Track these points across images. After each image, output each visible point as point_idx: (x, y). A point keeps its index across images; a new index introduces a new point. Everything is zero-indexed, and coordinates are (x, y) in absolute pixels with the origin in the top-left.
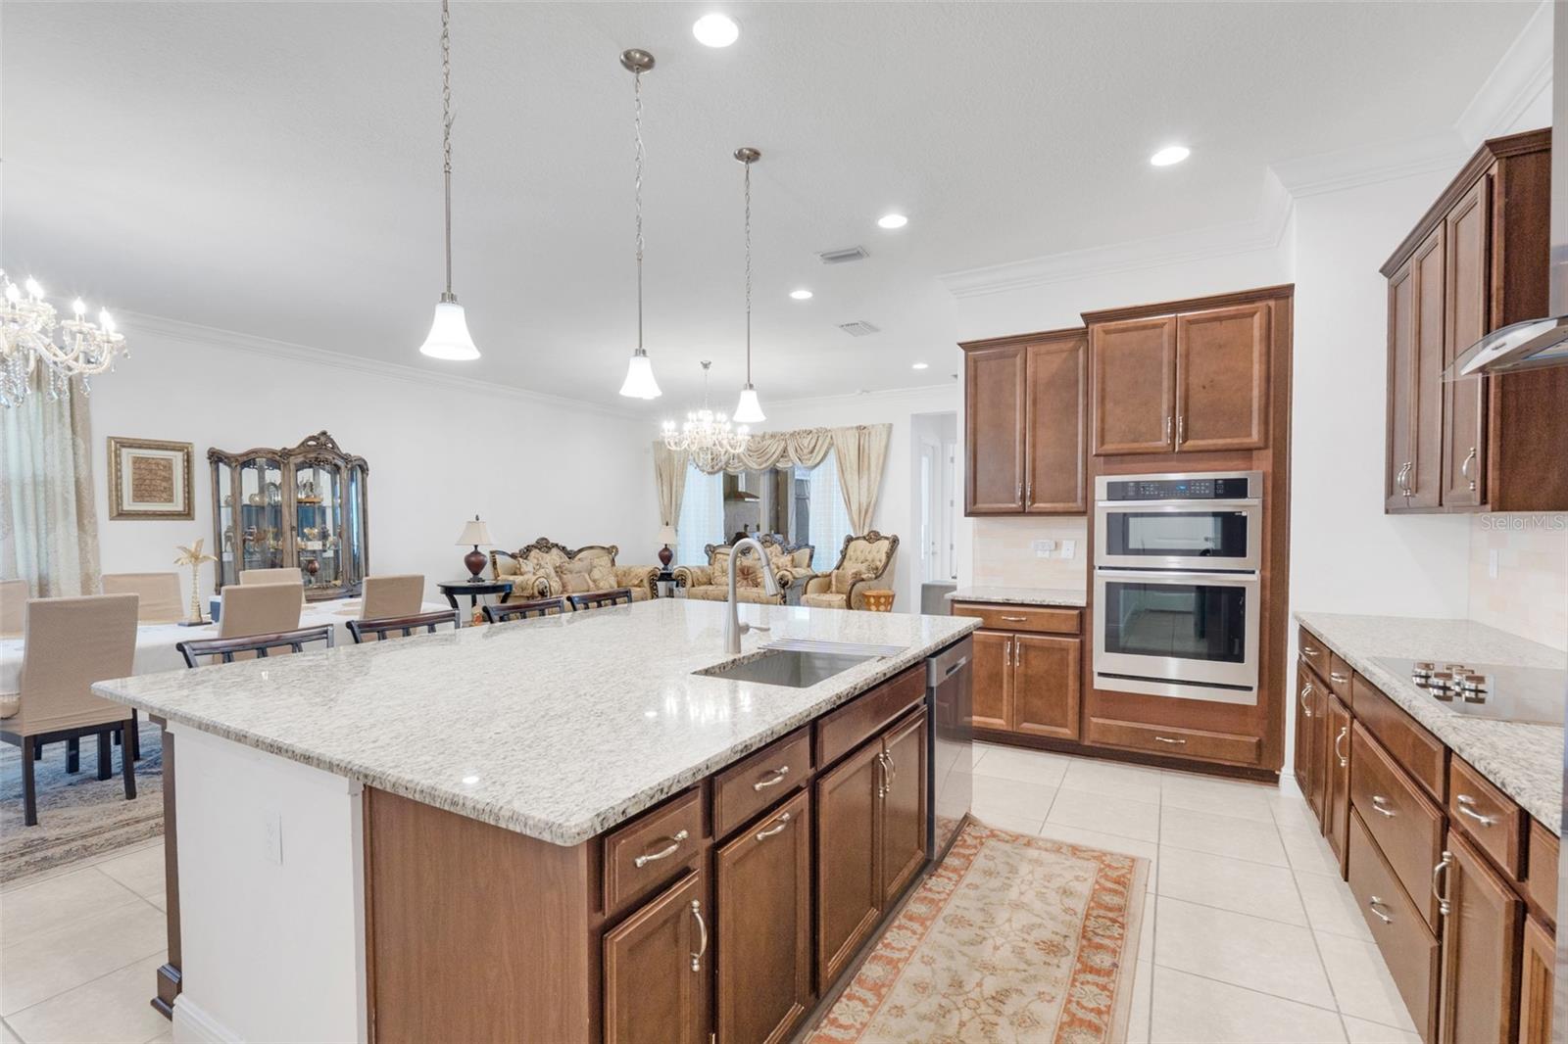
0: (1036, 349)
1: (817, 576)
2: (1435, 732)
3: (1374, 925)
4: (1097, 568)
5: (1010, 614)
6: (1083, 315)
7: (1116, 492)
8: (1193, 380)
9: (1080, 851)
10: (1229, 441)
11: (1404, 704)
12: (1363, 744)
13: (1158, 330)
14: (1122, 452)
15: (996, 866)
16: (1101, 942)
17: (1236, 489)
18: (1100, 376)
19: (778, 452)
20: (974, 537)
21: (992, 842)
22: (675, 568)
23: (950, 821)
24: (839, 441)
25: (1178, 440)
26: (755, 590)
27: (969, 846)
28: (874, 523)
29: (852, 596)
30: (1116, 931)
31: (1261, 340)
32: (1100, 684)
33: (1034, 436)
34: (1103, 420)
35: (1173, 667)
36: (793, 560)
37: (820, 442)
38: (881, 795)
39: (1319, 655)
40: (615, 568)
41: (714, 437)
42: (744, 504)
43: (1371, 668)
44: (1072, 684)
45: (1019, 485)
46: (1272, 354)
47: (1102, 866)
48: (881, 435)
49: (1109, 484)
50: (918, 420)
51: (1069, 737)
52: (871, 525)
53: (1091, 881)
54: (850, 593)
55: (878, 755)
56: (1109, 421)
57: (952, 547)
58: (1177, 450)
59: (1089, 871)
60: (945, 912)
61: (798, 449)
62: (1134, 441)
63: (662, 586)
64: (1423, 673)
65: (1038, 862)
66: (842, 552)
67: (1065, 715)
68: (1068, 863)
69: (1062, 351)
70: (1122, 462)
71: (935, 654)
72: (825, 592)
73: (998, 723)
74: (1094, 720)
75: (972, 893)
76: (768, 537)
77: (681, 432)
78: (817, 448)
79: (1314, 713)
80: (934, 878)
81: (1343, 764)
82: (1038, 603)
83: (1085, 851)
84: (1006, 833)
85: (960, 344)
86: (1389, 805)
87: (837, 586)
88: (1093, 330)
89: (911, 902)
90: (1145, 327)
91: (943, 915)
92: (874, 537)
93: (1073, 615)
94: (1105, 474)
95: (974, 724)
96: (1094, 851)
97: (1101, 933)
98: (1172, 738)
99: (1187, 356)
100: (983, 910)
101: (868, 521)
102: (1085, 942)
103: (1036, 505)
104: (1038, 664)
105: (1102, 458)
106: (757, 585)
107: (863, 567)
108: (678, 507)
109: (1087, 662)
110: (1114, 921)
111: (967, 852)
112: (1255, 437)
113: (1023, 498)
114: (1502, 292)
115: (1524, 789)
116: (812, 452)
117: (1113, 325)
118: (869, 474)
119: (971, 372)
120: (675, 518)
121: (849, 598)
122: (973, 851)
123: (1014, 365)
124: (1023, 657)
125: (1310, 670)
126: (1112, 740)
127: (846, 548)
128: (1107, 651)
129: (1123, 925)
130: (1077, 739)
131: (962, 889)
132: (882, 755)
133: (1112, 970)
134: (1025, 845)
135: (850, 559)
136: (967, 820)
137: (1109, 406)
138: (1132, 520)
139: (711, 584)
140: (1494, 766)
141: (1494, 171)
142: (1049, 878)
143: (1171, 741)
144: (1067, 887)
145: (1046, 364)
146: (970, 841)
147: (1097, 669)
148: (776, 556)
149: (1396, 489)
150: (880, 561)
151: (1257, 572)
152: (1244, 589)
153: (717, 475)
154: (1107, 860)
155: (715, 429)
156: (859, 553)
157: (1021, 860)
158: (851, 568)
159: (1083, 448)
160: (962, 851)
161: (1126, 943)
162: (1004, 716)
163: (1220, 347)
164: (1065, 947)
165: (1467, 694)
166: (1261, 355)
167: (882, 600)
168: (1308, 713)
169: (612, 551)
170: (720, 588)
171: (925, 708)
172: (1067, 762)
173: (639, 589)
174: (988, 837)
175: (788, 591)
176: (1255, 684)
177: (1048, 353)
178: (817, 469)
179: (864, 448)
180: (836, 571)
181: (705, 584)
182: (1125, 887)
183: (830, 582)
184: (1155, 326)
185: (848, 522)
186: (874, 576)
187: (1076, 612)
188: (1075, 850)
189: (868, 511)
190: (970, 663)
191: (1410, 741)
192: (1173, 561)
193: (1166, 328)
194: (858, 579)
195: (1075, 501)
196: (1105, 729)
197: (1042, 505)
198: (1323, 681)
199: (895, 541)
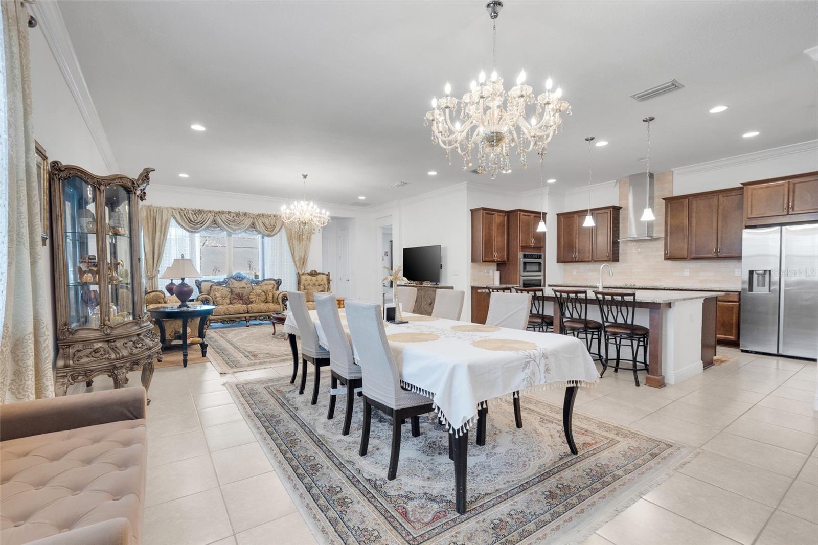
19: (249, 224)
37: (278, 222)
49: (523, 254)
61: (265, 224)
78: (277, 226)
92: (314, 273)
101: (304, 266)
108: (161, 254)
112: (542, 245)
116: (273, 227)
118: (304, 242)
127: (299, 280)
135: (304, 285)
150: (325, 285)
152: (541, 279)
178: (275, 236)
185: (293, 266)
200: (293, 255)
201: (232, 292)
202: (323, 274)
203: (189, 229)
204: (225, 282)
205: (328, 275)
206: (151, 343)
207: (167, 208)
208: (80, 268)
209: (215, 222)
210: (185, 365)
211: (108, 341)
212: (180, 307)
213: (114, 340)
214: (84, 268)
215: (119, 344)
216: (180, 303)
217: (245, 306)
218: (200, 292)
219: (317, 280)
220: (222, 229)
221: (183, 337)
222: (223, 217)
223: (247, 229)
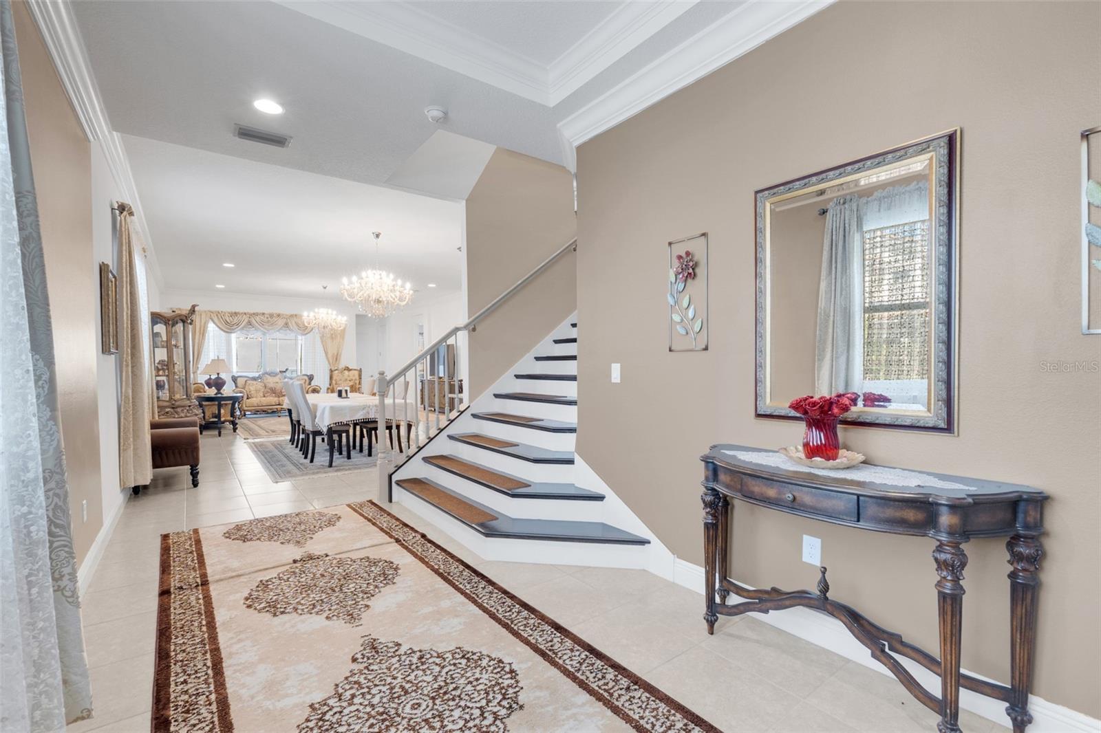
118: (337, 339)
178: (307, 335)
185: (327, 363)
200: (326, 353)
201: (265, 387)
202: (355, 370)
203: (226, 330)
204: (259, 377)
205: (360, 371)
206: (197, 412)
207: (205, 312)
208: (157, 367)
209: (250, 323)
210: (220, 436)
211: (173, 408)
212: (216, 394)
213: (177, 408)
214: (160, 367)
215: (179, 410)
216: (216, 391)
217: (277, 399)
218: (236, 387)
219: (349, 376)
220: (257, 329)
221: (218, 416)
222: (258, 318)
223: (281, 329)
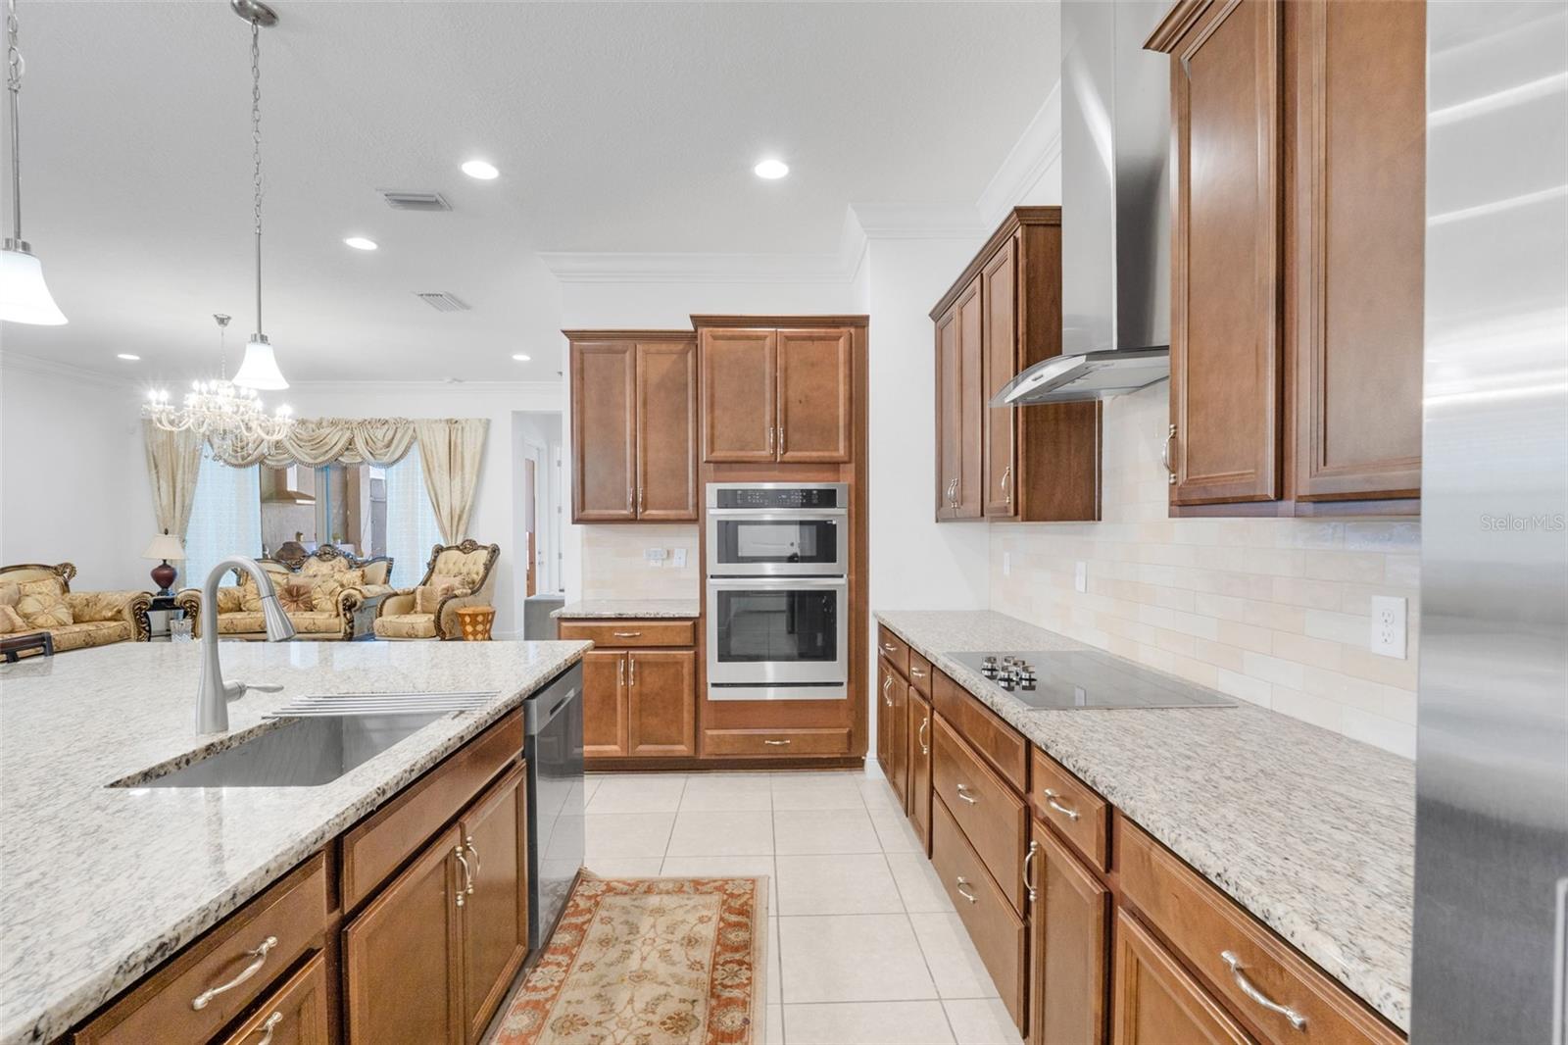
0: (646, 347)
1: (396, 594)
2: (1020, 728)
3: (959, 903)
4: (709, 577)
5: (623, 629)
6: (692, 317)
7: (726, 500)
8: (790, 393)
9: (703, 884)
10: (821, 454)
11: (986, 700)
12: (944, 735)
13: (760, 342)
14: (730, 459)
15: (614, 930)
16: (731, 995)
17: (827, 498)
18: (709, 382)
19: (339, 445)
20: (583, 546)
21: (609, 900)
22: (179, 592)
23: (560, 884)
24: (424, 435)
25: (780, 451)
26: (308, 615)
27: (582, 910)
28: (469, 532)
29: (442, 617)
30: (744, 974)
31: (845, 363)
32: (714, 694)
33: (645, 439)
34: (712, 427)
35: (770, 670)
36: (363, 576)
37: (398, 435)
38: (460, 903)
39: (899, 652)
40: (68, 596)
41: (238, 418)
42: (296, 506)
43: (951, 664)
44: (687, 698)
45: (630, 490)
46: (854, 376)
47: (725, 897)
48: (476, 431)
49: (719, 491)
50: (519, 416)
51: (685, 754)
52: (466, 533)
53: (715, 918)
54: (440, 612)
55: (454, 850)
56: (719, 428)
57: (560, 556)
58: (778, 460)
59: (710, 907)
60: (553, 1016)
61: (369, 440)
62: (741, 449)
63: (157, 619)
64: (990, 666)
65: (660, 911)
66: (429, 564)
67: (681, 732)
68: (691, 903)
69: (672, 353)
70: (731, 470)
71: (534, 694)
72: (408, 613)
73: (613, 750)
74: (709, 732)
75: (586, 977)
76: (328, 549)
77: (179, 407)
78: (395, 442)
79: (894, 703)
80: (539, 969)
81: (925, 752)
82: (652, 616)
83: (707, 884)
84: (624, 883)
85: (564, 332)
86: (971, 791)
87: (422, 605)
88: (702, 334)
89: (508, 1015)
90: (748, 338)
91: (550, 1022)
92: (469, 547)
93: (687, 626)
94: (715, 482)
95: (585, 755)
96: (715, 881)
97: (730, 984)
98: (779, 740)
99: (786, 369)
100: (599, 996)
101: (462, 528)
102: (714, 1002)
103: (647, 512)
104: (654, 680)
105: (712, 465)
106: (311, 608)
107: (456, 582)
108: (186, 510)
109: (701, 676)
110: (741, 963)
111: (580, 920)
112: (841, 452)
113: (635, 504)
114: (1025, 336)
115: (1115, 788)
116: (388, 446)
117: (721, 331)
118: (463, 474)
119: (577, 366)
120: (182, 524)
121: (438, 618)
122: (588, 916)
123: (623, 360)
124: (637, 674)
125: (887, 662)
126: (726, 749)
127: (435, 560)
128: (719, 661)
129: (750, 964)
130: (692, 753)
131: (575, 975)
132: (459, 849)
133: (744, 1029)
134: (645, 892)
135: (440, 573)
136: (580, 877)
137: (718, 412)
138: (741, 528)
139: (241, 610)
140: (1082, 764)
141: (1019, 234)
142: (671, 929)
143: (778, 743)
144: (692, 935)
145: (657, 365)
146: (583, 904)
147: (710, 680)
148: (340, 571)
149: (945, 501)
150: (477, 574)
151: (845, 576)
152: (835, 592)
153: (250, 469)
154: (729, 888)
155: (238, 406)
156: (451, 565)
157: (642, 914)
158: (440, 583)
159: (693, 456)
160: (574, 920)
161: (755, 988)
162: (619, 742)
163: (813, 365)
164: (694, 1016)
165: (1024, 683)
166: (845, 377)
167: (480, 618)
168: (890, 703)
169: (63, 573)
170: (253, 615)
171: (523, 763)
172: (683, 780)
173: (115, 624)
174: (604, 892)
175: (356, 616)
176: (845, 680)
177: (659, 353)
178: (395, 467)
179: (455, 443)
180: (422, 587)
181: (231, 610)
182: (748, 917)
183: (415, 600)
184: (758, 338)
185: (437, 530)
186: (470, 591)
187: (690, 623)
188: (698, 885)
189: (462, 517)
190: (579, 694)
191: (992, 734)
192: (769, 568)
193: (768, 341)
194: (449, 595)
195: (687, 508)
196: (721, 739)
197: (654, 512)
198: (901, 673)
199: (495, 551)
202: (485, 548)
205: (493, 551)
